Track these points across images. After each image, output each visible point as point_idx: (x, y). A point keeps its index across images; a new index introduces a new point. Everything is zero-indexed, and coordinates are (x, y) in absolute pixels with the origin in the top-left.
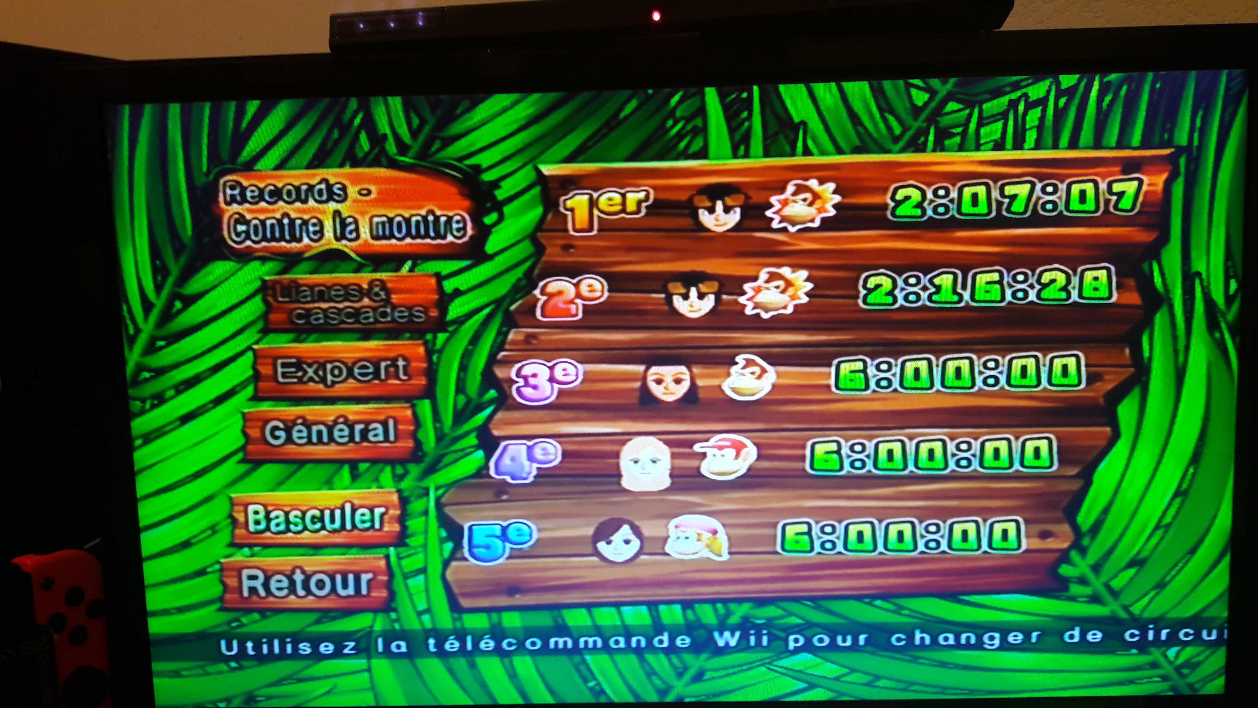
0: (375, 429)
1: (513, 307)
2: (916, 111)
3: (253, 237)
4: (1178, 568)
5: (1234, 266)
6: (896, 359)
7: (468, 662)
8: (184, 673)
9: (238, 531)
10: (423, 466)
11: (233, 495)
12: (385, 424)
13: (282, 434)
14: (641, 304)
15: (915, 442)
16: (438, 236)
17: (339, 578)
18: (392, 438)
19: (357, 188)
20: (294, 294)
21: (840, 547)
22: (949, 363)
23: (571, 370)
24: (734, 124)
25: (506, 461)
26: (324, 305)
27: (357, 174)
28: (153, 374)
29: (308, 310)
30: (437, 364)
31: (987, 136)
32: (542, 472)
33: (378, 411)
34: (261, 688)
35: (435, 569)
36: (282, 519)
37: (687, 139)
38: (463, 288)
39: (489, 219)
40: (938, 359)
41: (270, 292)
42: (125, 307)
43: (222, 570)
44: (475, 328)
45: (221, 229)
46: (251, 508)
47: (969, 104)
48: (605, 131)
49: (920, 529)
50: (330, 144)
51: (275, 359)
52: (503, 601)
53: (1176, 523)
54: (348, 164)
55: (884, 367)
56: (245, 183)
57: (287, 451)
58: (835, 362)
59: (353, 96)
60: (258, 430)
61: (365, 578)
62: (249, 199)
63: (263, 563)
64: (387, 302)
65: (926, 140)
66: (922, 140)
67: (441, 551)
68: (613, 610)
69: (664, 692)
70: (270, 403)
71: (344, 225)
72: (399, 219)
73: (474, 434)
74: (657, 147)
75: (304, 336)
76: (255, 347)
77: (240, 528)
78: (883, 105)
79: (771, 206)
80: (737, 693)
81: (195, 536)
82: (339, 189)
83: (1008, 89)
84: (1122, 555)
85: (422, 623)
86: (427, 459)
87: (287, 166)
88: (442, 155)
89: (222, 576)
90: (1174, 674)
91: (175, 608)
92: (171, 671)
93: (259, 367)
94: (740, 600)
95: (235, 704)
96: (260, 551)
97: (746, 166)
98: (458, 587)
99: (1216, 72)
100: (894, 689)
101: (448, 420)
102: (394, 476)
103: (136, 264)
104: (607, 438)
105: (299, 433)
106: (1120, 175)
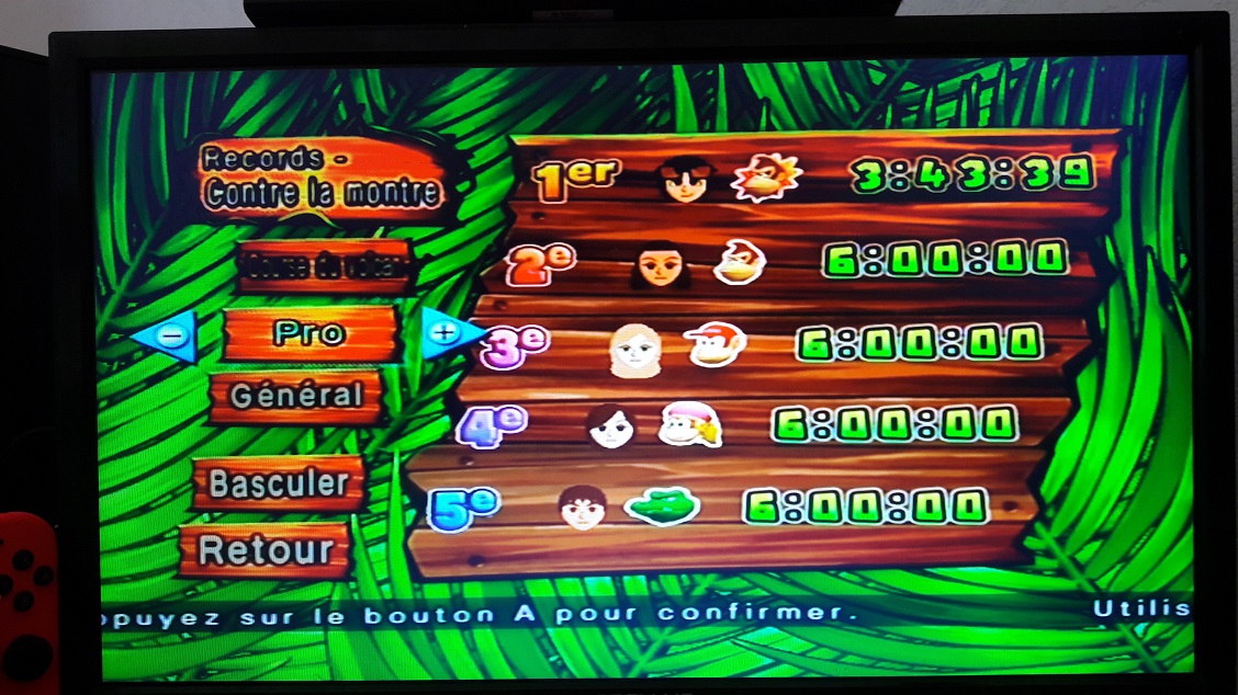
0: (342, 393)
1: (483, 273)
2: (874, 90)
3: (229, 201)
4: (1142, 541)
5: (1183, 241)
6: (858, 329)
7: (428, 635)
8: (135, 644)
9: (198, 496)
10: (388, 430)
11: (195, 459)
12: (351, 388)
13: (248, 397)
14: (608, 272)
15: (878, 410)
16: (411, 202)
17: (298, 545)
18: (358, 403)
19: (333, 156)
21: (805, 517)
22: (910, 333)
23: (539, 336)
24: (700, 99)
25: (472, 426)
27: (333, 142)
28: (121, 335)
30: (406, 329)
31: (943, 113)
32: (507, 439)
33: (345, 375)
34: (214, 660)
35: (397, 536)
36: (244, 486)
37: (655, 113)
38: (433, 254)
39: (461, 188)
40: (899, 329)
41: (243, 255)
42: (98, 269)
43: (180, 536)
44: (445, 292)
45: (199, 194)
46: (214, 473)
47: (925, 84)
48: (575, 104)
49: (884, 500)
50: (309, 112)
52: (465, 571)
53: (1138, 496)
54: (326, 132)
55: (846, 336)
56: (225, 150)
57: (252, 415)
58: (799, 331)
59: (335, 68)
60: (224, 393)
61: (325, 545)
62: (227, 165)
63: (222, 530)
65: (885, 117)
66: (880, 117)
67: (404, 518)
68: (577, 580)
69: (627, 668)
70: (237, 365)
72: (373, 185)
73: (441, 400)
74: (627, 120)
75: (271, 302)
77: (201, 494)
78: (843, 84)
79: (736, 178)
80: (704, 669)
81: (156, 500)
82: (315, 156)
83: (961, 70)
84: (1086, 528)
85: (381, 593)
86: (393, 424)
87: (268, 133)
88: (417, 125)
89: (179, 542)
90: (1143, 652)
91: (128, 576)
92: (121, 642)
93: (227, 329)
94: (705, 572)
95: (186, 677)
96: (221, 516)
97: (713, 139)
98: (421, 556)
99: (1157, 57)
100: (861, 665)
101: (415, 386)
102: (359, 440)
103: (112, 226)
104: (573, 404)
105: (265, 397)
106: (1070, 153)
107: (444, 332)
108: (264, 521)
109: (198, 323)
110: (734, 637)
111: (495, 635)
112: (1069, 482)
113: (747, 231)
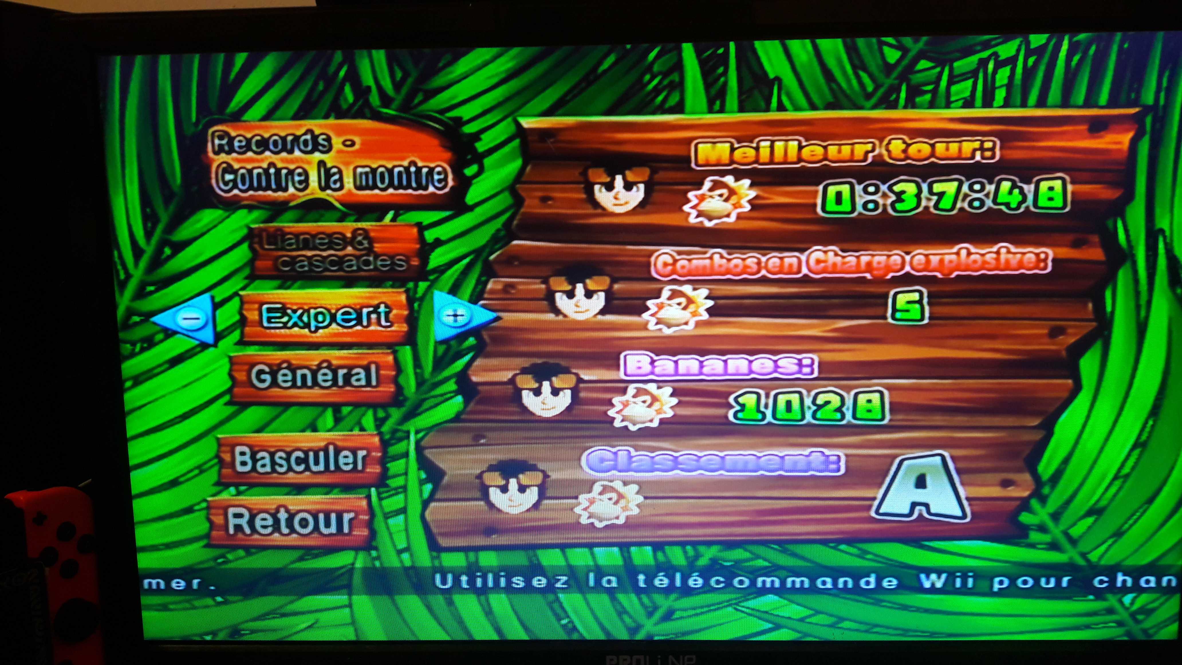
0: (358, 374)
1: (492, 257)
2: (888, 68)
3: (240, 186)
4: (1135, 517)
7: (446, 599)
8: (171, 607)
9: (224, 471)
10: (403, 410)
11: (219, 436)
12: (367, 369)
13: (268, 377)
14: (616, 255)
16: (420, 187)
17: (321, 516)
18: (374, 383)
19: (341, 140)
20: (279, 243)
24: (711, 79)
26: (309, 253)
27: (342, 125)
28: (142, 318)
29: (293, 258)
30: (418, 312)
31: (957, 93)
33: (360, 357)
34: (247, 621)
35: (415, 509)
36: (267, 461)
37: (665, 94)
38: (443, 238)
39: (469, 171)
41: (256, 240)
42: (116, 253)
43: (208, 508)
44: (455, 276)
45: (210, 178)
46: (238, 449)
47: (941, 62)
48: (583, 85)
50: (315, 95)
51: (262, 304)
52: (480, 540)
53: (1134, 474)
54: (333, 115)
56: (233, 134)
57: (274, 394)
59: (340, 49)
60: (244, 373)
61: (347, 517)
62: (237, 149)
63: (248, 502)
64: (370, 250)
65: (898, 97)
66: (894, 96)
67: (421, 491)
68: (586, 551)
69: (634, 630)
70: (257, 347)
71: (328, 175)
72: (381, 169)
73: (453, 380)
74: (634, 102)
75: (289, 283)
76: (242, 293)
77: (227, 468)
78: (857, 62)
80: (707, 631)
81: (183, 475)
82: (324, 140)
83: (979, 48)
84: (1081, 503)
85: (401, 562)
86: (408, 404)
87: (274, 117)
88: (424, 107)
89: (208, 514)
90: (1129, 620)
91: (163, 545)
92: (159, 605)
93: (245, 312)
94: (709, 544)
95: (221, 637)
96: (247, 490)
97: (723, 120)
98: (437, 527)
100: (857, 630)
101: (428, 366)
102: (376, 419)
103: (127, 210)
104: (582, 385)
105: (284, 377)
106: (1087, 133)
107: (455, 316)
108: (288, 494)
109: (216, 306)
111: (509, 599)
113: (755, 214)
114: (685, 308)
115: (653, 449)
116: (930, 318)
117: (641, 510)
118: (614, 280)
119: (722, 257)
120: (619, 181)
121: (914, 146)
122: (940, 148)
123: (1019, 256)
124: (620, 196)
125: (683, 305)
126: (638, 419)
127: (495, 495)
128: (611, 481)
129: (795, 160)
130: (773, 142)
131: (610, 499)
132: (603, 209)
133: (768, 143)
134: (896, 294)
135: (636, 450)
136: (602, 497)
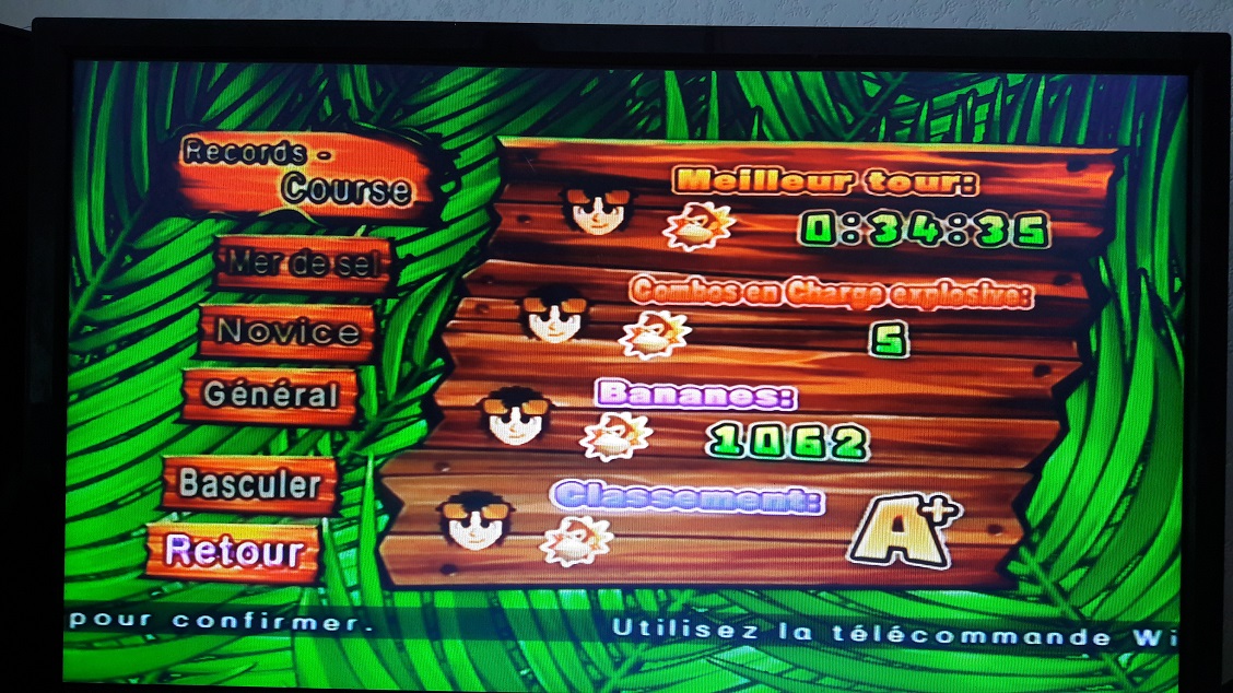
0: (317, 394)
1: (465, 276)
2: (868, 102)
4: (1128, 570)
5: (1177, 265)
7: (396, 644)
8: (97, 645)
9: (167, 495)
10: (363, 433)
11: (165, 456)
12: (327, 389)
13: (221, 394)
14: (594, 278)
17: (267, 547)
18: (333, 404)
19: (316, 152)
24: (692, 107)
27: (318, 137)
28: (95, 328)
30: (386, 329)
31: (937, 128)
33: (321, 376)
34: (178, 664)
35: (368, 542)
36: (214, 485)
37: (646, 119)
38: (415, 254)
39: (446, 188)
41: (222, 250)
42: (74, 259)
43: (147, 535)
44: (425, 294)
46: (185, 471)
47: (920, 97)
48: (565, 107)
50: (294, 106)
52: (437, 579)
53: (1125, 523)
54: (310, 127)
56: (207, 142)
57: (225, 413)
59: (321, 62)
60: (197, 390)
61: (293, 548)
62: (209, 158)
63: (190, 530)
65: (878, 130)
66: (874, 129)
67: (376, 523)
68: (551, 592)
69: (599, 683)
70: (211, 362)
73: (418, 403)
74: (618, 125)
75: (251, 296)
76: (202, 305)
77: (171, 492)
78: (836, 95)
80: (676, 686)
81: (123, 498)
82: (298, 151)
83: (957, 85)
84: (1072, 554)
85: (351, 600)
86: (368, 427)
87: (249, 127)
88: (401, 123)
89: (146, 542)
90: (1126, 682)
91: (93, 575)
92: (83, 643)
93: (202, 325)
94: (682, 587)
95: (149, 680)
96: (189, 516)
97: (702, 147)
98: (391, 563)
99: (1157, 77)
100: (838, 688)
101: (392, 388)
102: (333, 443)
103: (90, 217)
104: (553, 412)
105: (238, 395)
106: (1066, 172)
108: (233, 522)
110: (710, 656)
111: (466, 646)
112: (1056, 506)
113: (735, 241)
114: (662, 335)
115: (626, 483)
116: (911, 353)
117: (612, 550)
118: (591, 303)
119: (701, 283)
120: (598, 202)
121: (892, 179)
122: (920, 181)
123: (1002, 291)
124: (598, 218)
125: (661, 331)
126: (611, 450)
127: (456, 529)
128: (581, 517)
129: (775, 189)
130: (753, 170)
131: (579, 536)
132: (582, 230)
133: (749, 171)
134: (876, 327)
135: (608, 484)
136: (568, 533)
